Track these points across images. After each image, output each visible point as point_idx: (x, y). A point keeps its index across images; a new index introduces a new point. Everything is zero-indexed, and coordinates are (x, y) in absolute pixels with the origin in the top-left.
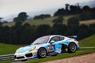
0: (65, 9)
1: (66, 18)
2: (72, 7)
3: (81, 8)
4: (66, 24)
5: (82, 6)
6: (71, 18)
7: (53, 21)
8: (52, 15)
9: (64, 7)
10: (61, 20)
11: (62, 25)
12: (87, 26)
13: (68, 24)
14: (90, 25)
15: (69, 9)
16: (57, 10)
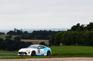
0: (14, 31)
1: (14, 36)
2: (18, 30)
3: (23, 32)
4: (13, 40)
5: (24, 31)
6: (16, 37)
7: (6, 37)
8: (6, 33)
9: (13, 30)
10: (10, 37)
11: (11, 40)
12: (25, 42)
13: (14, 40)
14: (27, 42)
15: (16, 31)
16: (9, 31)
